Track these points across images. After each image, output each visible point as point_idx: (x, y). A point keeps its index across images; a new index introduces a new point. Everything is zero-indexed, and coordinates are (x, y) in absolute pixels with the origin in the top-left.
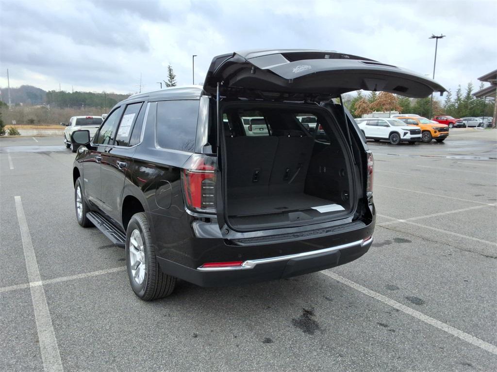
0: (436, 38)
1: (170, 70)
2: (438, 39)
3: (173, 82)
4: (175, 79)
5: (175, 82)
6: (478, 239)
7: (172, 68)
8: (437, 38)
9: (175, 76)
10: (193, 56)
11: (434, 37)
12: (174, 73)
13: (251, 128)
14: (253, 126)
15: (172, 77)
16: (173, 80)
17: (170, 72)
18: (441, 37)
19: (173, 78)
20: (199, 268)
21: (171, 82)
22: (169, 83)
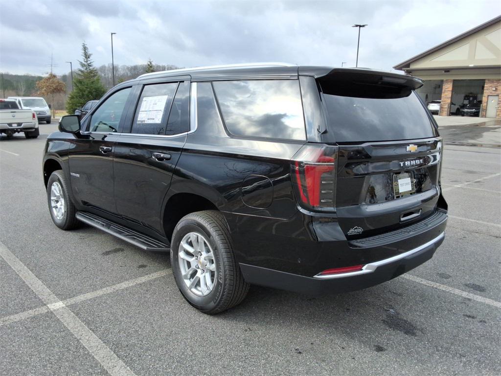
0: (358, 27)
1: (85, 49)
2: (361, 28)
3: (89, 62)
4: (91, 58)
5: (92, 61)
6: (475, 221)
7: (87, 46)
8: (360, 26)
9: (90, 55)
10: (112, 34)
11: (357, 26)
12: (90, 52)
15: (87, 56)
16: (89, 59)
17: (85, 50)
18: (363, 26)
19: (89, 58)
20: (316, 276)
21: (87, 61)
22: (84, 62)
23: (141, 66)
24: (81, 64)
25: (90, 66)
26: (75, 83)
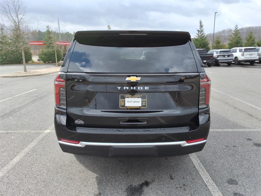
1: (201, 23)
3: (202, 29)
4: (203, 27)
5: (203, 29)
7: (202, 21)
10: (215, 13)
12: (203, 24)
13: (243, 54)
14: (245, 53)
15: (201, 26)
16: (202, 28)
19: (202, 27)
21: (201, 29)
22: (199, 30)
23: (245, 28)
24: (198, 31)
25: (202, 31)
26: (194, 41)
